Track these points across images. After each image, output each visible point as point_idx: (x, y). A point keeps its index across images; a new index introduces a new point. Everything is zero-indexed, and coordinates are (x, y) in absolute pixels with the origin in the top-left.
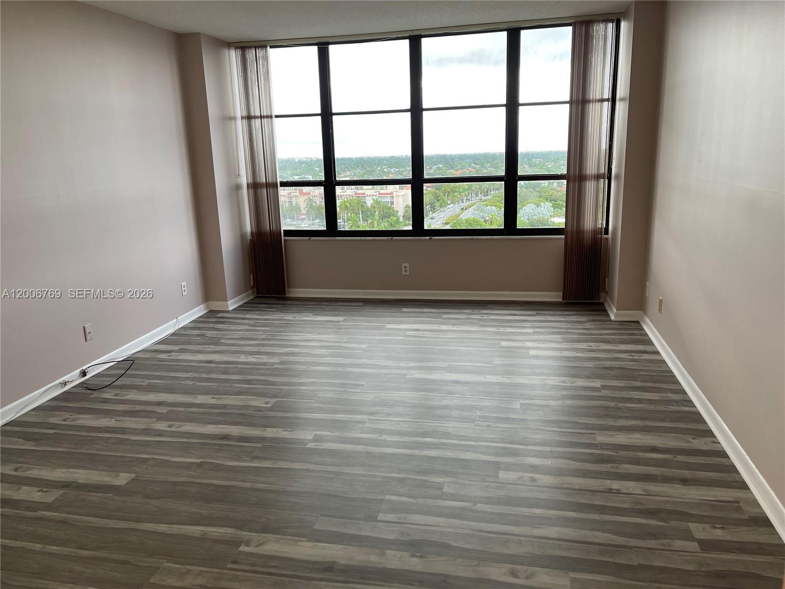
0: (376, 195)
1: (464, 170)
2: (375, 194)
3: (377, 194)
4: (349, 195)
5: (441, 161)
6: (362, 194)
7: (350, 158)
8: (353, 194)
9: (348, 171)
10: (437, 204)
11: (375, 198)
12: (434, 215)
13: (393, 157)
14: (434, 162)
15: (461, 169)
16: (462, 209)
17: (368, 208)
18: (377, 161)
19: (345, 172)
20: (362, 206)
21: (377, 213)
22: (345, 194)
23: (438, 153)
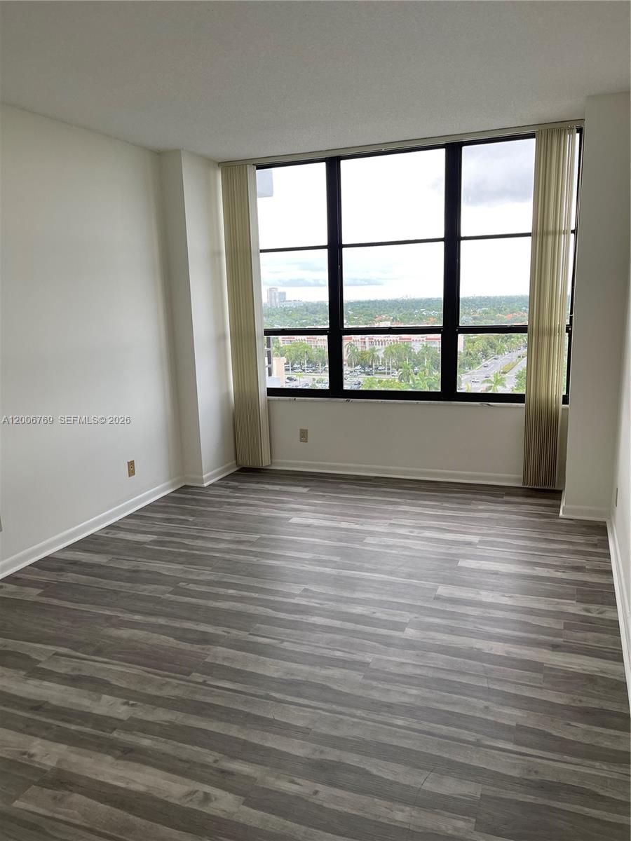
0: (423, 341)
1: (514, 314)
2: (421, 339)
3: (424, 339)
4: (393, 341)
5: (485, 305)
6: (408, 339)
7: (384, 301)
8: (398, 339)
9: (384, 314)
10: (490, 351)
11: (424, 343)
12: (488, 363)
13: (429, 299)
14: (477, 305)
15: (511, 313)
16: (519, 357)
17: (415, 354)
18: (413, 304)
19: (380, 315)
20: (410, 352)
21: (426, 360)
22: (389, 339)
23: (479, 295)
